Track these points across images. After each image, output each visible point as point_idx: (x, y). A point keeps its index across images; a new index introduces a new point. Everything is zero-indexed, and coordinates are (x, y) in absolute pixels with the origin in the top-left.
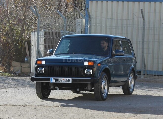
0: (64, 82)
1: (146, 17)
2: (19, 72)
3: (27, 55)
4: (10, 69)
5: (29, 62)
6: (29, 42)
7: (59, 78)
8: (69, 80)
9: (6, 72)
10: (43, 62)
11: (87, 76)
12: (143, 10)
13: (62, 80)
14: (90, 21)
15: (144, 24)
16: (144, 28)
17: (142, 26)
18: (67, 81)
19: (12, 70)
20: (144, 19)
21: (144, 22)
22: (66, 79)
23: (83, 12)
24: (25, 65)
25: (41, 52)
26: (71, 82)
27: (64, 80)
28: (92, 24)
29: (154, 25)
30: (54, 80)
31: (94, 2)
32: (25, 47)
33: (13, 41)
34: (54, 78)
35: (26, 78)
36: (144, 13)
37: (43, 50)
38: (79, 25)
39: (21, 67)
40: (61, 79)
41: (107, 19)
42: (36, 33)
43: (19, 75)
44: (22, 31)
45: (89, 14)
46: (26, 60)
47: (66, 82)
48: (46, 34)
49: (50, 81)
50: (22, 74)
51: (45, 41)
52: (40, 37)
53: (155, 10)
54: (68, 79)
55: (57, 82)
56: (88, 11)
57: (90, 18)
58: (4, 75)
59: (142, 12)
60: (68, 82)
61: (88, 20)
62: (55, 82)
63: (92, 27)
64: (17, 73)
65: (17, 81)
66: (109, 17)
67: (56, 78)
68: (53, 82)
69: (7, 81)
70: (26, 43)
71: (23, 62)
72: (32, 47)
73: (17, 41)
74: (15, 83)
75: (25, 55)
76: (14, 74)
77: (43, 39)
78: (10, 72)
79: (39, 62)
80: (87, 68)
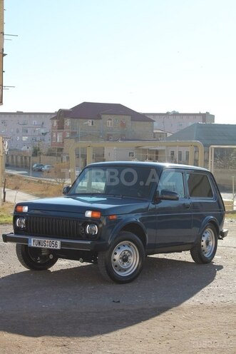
0: (49, 247)
8: (55, 244)
10: (26, 209)
11: (88, 237)
13: (46, 243)
18: (53, 245)
22: (52, 241)
26: (59, 247)
27: (49, 244)
34: (34, 239)
47: (52, 247)
49: (28, 243)
54: (56, 242)
55: (37, 246)
60: (55, 248)
62: (35, 246)
67: (37, 239)
68: (32, 245)
79: (19, 209)
80: (90, 224)
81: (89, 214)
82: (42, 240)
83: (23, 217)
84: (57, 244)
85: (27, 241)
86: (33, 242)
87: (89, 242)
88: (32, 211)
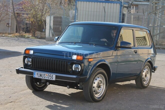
0: (47, 79)
1: (106, 11)
2: (40, 37)
3: (44, 28)
4: (35, 35)
5: (45, 32)
6: (45, 21)
7: (42, 73)
8: (52, 77)
9: (33, 37)
11: (74, 73)
12: (105, 7)
13: (45, 76)
14: (78, 12)
15: (105, 15)
16: (105, 16)
17: (104, 15)
18: (50, 77)
19: (36, 35)
20: (105, 12)
21: (105, 13)
22: (49, 74)
23: (74, 7)
24: (43, 33)
25: (52, 27)
26: (54, 79)
27: (47, 76)
28: (78, 14)
29: (110, 15)
30: (37, 74)
31: (80, 2)
32: (43, 24)
33: (37, 21)
34: (37, 73)
35: (43, 40)
36: (105, 8)
37: (52, 26)
38: (72, 14)
39: (41, 34)
40: (44, 74)
41: (86, 11)
42: (49, 17)
43: (40, 38)
44: (42, 15)
45: (77, 8)
46: (43, 30)
47: (49, 79)
48: (54, 17)
49: (33, 75)
50: (41, 38)
51: (54, 22)
52: (51, 19)
53: (111, 7)
54: (52, 75)
55: (40, 77)
56: (76, 6)
57: (78, 10)
58: (32, 38)
59: (104, 8)
60: (51, 79)
61: (76, 11)
62: (38, 77)
63: (78, 15)
64: (38, 37)
65: (39, 41)
66: (87, 10)
67: (39, 73)
68: (36, 77)
69: (33, 41)
70: (44, 22)
71: (42, 31)
72: (47, 24)
73: (39, 21)
74: (38, 42)
75: (43, 28)
76: (37, 38)
77: (53, 20)
78: (35, 37)
79: (27, 52)
80: (75, 64)
81: (75, 57)
82: (43, 73)
83: (30, 58)
84: (53, 77)
85: (32, 73)
86: (37, 75)
87: (74, 77)
88: (36, 54)
